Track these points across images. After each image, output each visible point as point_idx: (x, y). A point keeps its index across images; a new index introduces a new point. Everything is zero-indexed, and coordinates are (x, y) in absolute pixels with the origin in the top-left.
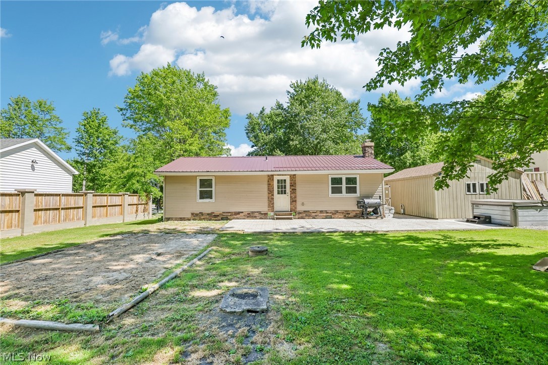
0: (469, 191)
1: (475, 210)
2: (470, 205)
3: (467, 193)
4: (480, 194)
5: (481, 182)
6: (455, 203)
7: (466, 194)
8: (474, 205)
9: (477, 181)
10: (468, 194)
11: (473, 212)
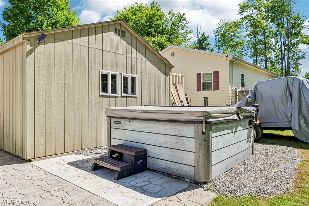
0: (105, 89)
1: (115, 133)
2: (105, 119)
3: (102, 94)
4: (122, 97)
5: (125, 74)
6: (77, 113)
7: (100, 96)
8: (113, 120)
9: (119, 70)
10: (103, 96)
11: (110, 138)
